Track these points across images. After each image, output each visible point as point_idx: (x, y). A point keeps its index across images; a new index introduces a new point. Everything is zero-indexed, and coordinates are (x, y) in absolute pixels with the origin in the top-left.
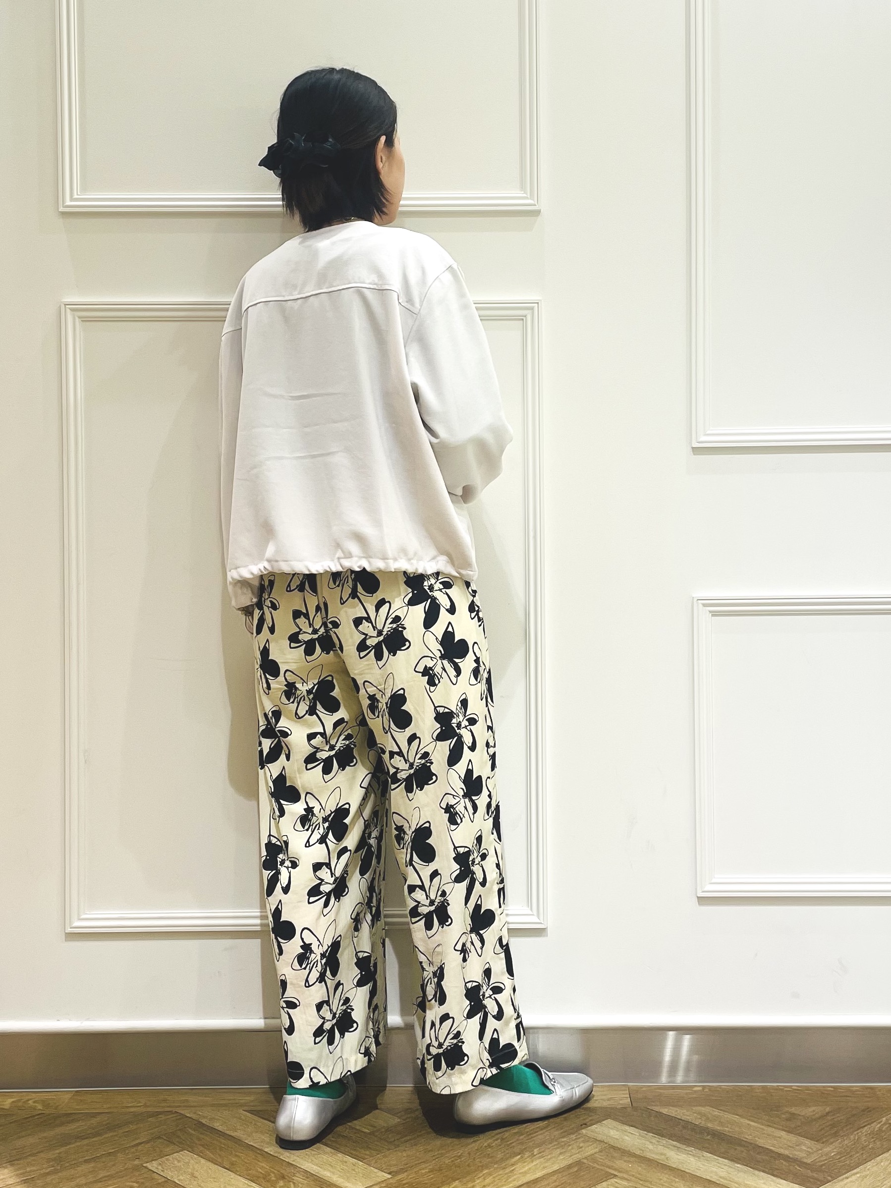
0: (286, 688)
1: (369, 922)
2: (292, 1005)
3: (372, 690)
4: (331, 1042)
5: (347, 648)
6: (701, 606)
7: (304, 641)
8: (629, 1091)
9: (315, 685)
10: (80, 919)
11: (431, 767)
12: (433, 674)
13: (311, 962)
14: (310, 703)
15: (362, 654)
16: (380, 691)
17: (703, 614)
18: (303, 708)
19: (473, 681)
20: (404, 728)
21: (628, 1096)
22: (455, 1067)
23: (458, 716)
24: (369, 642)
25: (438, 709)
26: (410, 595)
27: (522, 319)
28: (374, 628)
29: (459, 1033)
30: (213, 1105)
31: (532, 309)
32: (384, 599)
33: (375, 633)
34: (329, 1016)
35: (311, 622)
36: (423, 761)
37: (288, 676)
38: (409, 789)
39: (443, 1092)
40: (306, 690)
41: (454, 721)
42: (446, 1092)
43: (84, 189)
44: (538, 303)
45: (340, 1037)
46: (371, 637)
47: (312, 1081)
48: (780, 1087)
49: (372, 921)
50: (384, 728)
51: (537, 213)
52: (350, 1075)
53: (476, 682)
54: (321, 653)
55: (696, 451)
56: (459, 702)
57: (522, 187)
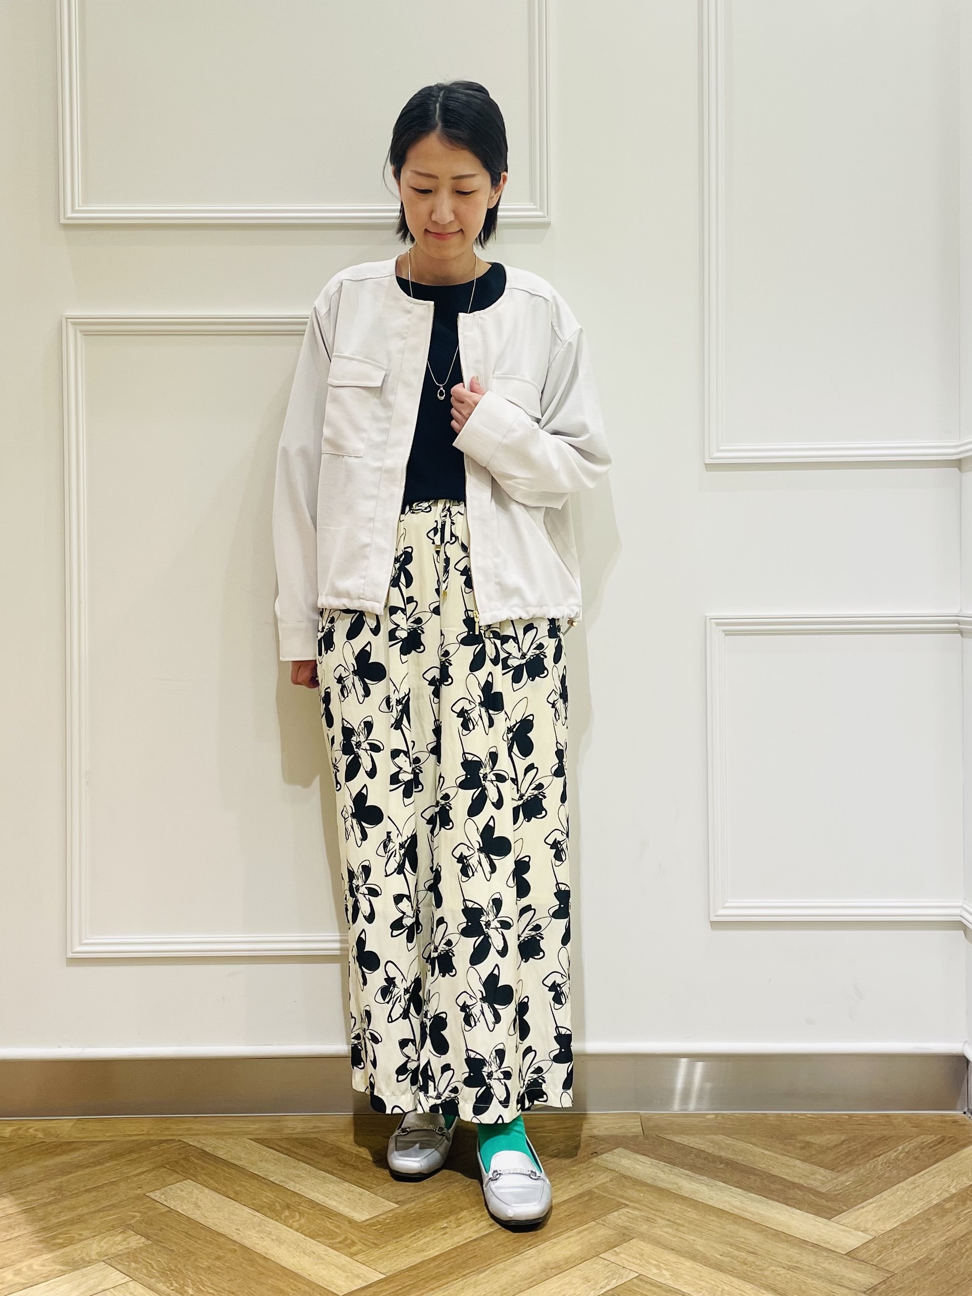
6: (714, 624)
8: (641, 1119)
10: (81, 944)
17: (716, 633)
21: (640, 1124)
30: (216, 1134)
43: (85, 202)
48: (795, 1115)
51: (547, 225)
55: (709, 467)
57: (532, 199)
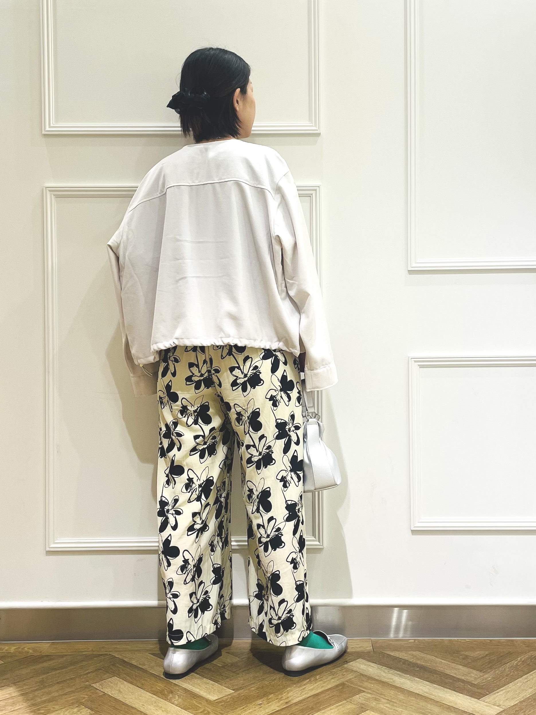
0: (181, 409)
1: (221, 547)
2: (175, 596)
3: (239, 409)
4: (196, 616)
5: (224, 385)
6: (413, 362)
7: (195, 381)
8: (372, 643)
9: (198, 408)
10: (54, 543)
11: (272, 455)
12: (276, 400)
13: (188, 570)
14: (195, 418)
15: (234, 388)
16: (244, 409)
17: (415, 367)
18: (191, 421)
19: (297, 404)
20: (258, 431)
21: (371, 645)
22: (288, 630)
23: (289, 424)
24: (238, 381)
25: (277, 420)
26: (263, 354)
27: (310, 196)
28: (242, 373)
29: (290, 611)
30: (131, 651)
31: (316, 190)
32: (248, 356)
33: (242, 376)
34: (195, 601)
35: (200, 370)
36: (268, 451)
37: (184, 402)
38: (258, 468)
39: (282, 645)
40: (193, 410)
41: (287, 427)
42: (283, 645)
43: (57, 121)
44: (319, 187)
45: (202, 613)
46: (240, 378)
47: (188, 640)
48: (459, 640)
49: (223, 546)
50: (245, 432)
51: (318, 135)
52: (206, 636)
53: (299, 405)
54: (204, 388)
55: (411, 272)
56: (290, 416)
57: (310, 120)
